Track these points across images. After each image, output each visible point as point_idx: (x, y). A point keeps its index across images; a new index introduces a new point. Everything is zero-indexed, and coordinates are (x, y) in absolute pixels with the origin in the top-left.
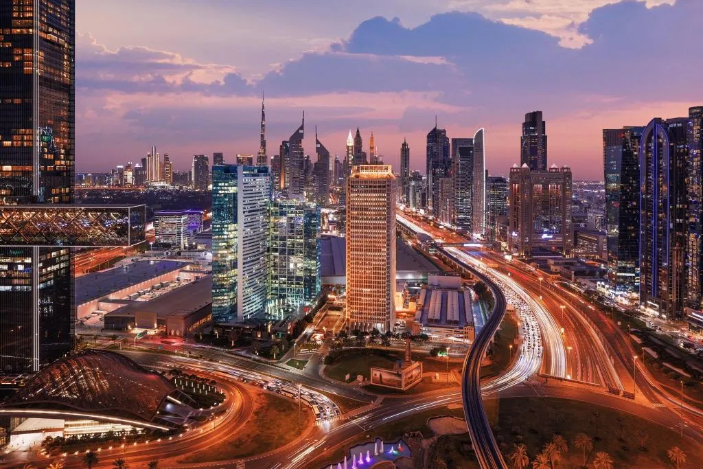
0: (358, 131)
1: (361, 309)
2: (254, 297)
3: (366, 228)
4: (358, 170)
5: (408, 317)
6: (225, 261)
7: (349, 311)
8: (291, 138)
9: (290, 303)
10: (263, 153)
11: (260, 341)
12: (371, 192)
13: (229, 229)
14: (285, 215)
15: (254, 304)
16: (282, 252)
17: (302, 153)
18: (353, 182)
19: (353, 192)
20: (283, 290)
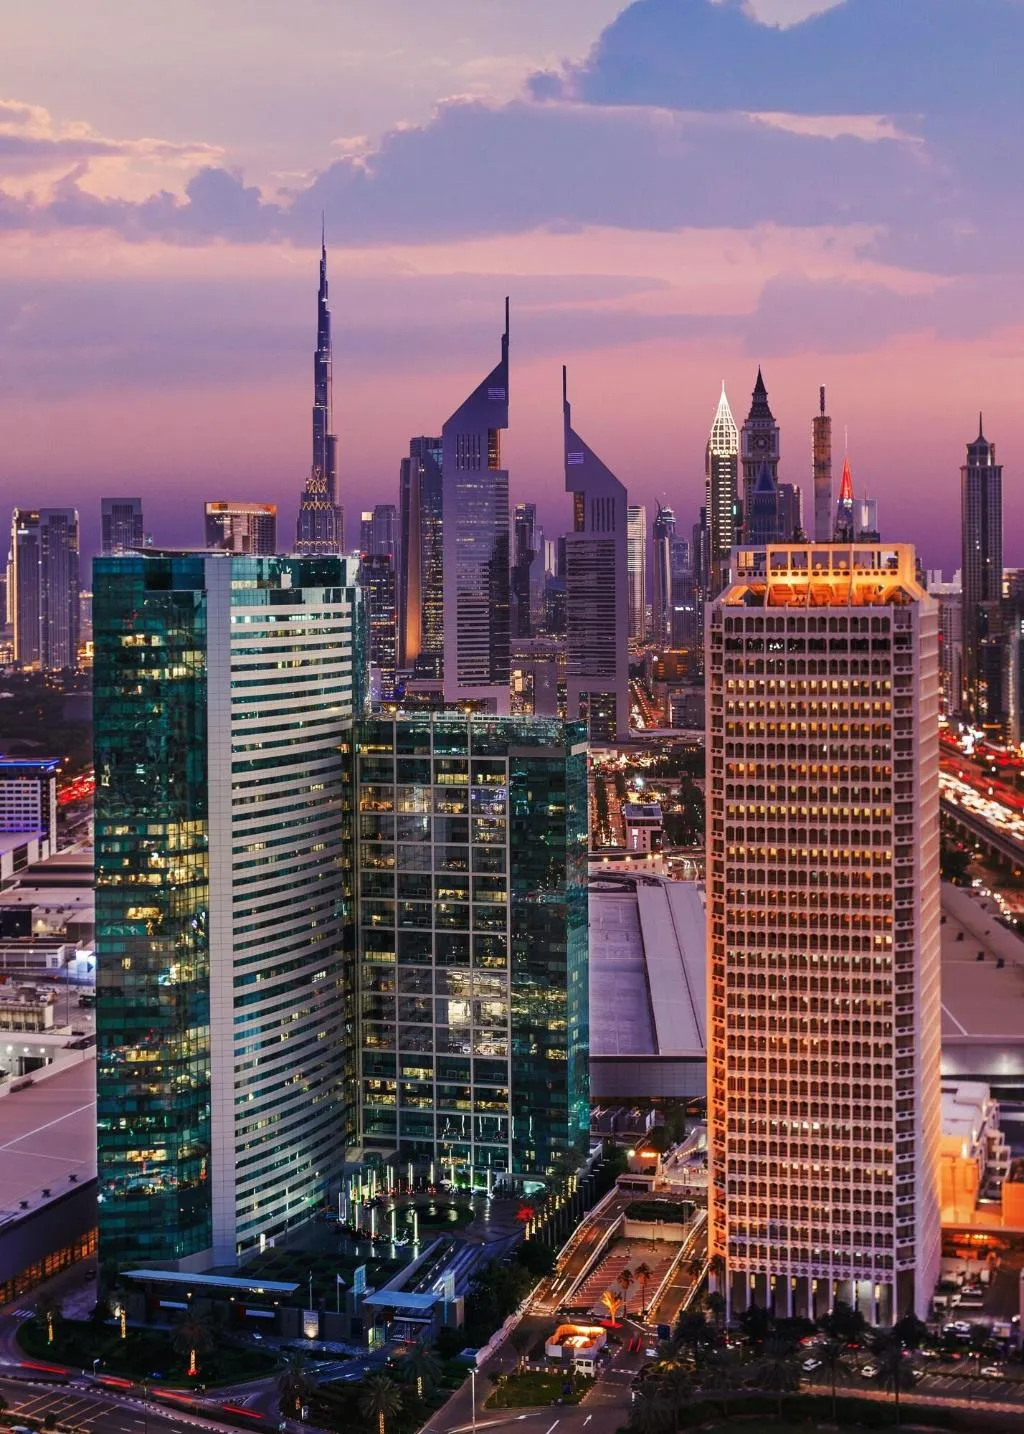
0: (760, 390)
1: (778, 1212)
2: (288, 1152)
3: (797, 836)
4: (757, 570)
5: (1000, 1253)
6: (156, 989)
7: (721, 1220)
8: (446, 427)
9: (451, 1183)
10: (322, 498)
11: (316, 1355)
12: (819, 668)
13: (172, 842)
14: (426, 780)
15: (285, 1186)
16: (414, 947)
17: (502, 494)
18: (734, 624)
19: (734, 668)
20: (420, 1122)
